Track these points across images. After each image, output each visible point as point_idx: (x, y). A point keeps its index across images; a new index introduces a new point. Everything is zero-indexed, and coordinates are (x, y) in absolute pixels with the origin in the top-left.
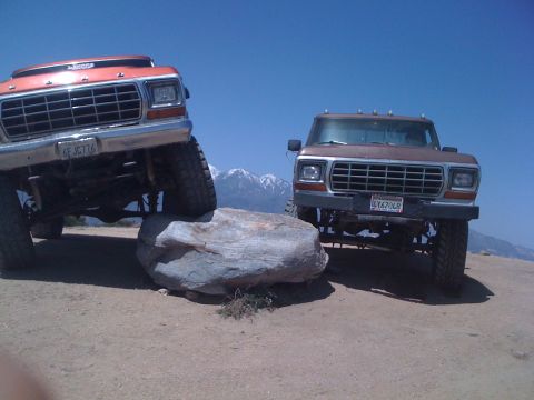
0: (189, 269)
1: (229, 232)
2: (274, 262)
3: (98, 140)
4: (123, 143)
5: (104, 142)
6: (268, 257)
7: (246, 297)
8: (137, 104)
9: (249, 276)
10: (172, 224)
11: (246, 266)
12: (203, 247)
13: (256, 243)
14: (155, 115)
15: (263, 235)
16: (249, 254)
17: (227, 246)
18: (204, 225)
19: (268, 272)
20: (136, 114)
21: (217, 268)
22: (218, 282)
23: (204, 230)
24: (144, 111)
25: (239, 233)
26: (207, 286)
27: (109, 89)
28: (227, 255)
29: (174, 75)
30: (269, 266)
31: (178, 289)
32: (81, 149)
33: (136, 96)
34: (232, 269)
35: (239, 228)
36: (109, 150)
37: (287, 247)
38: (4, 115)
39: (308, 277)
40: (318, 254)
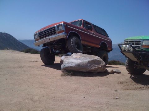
3: (49, 38)
4: (53, 39)
6: (72, 64)
8: (55, 31)
9: (67, 67)
11: (67, 65)
14: (59, 33)
16: (69, 63)
17: (66, 61)
30: (71, 66)
32: (47, 41)
33: (55, 29)
34: (65, 66)
36: (51, 40)
37: (78, 62)
38: (39, 35)
39: (88, 71)
40: (89, 65)
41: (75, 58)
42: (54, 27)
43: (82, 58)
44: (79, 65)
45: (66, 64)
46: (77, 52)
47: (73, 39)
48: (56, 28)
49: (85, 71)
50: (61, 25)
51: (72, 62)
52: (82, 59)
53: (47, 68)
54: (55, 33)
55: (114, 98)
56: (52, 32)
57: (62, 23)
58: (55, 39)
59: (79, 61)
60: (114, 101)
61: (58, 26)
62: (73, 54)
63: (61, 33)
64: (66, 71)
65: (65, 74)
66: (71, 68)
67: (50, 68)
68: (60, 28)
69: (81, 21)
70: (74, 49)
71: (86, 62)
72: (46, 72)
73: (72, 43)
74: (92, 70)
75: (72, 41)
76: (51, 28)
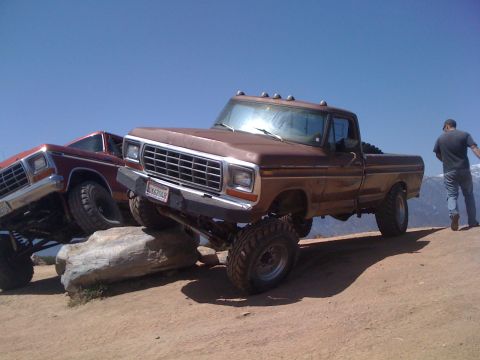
2: (102, 264)
3: (7, 203)
4: (21, 201)
5: (11, 203)
6: (99, 261)
7: (84, 291)
8: (24, 176)
9: (83, 276)
11: (82, 270)
14: (38, 179)
16: (86, 261)
17: (77, 257)
19: (96, 271)
24: (30, 178)
28: (74, 264)
30: (97, 267)
33: (22, 170)
34: (75, 273)
36: (14, 207)
37: (116, 250)
39: (149, 270)
40: (150, 252)
41: (104, 244)
42: (19, 165)
43: (126, 239)
44: (119, 262)
45: (76, 267)
46: (105, 227)
47: (86, 191)
48: (26, 166)
49: (143, 274)
50: (41, 155)
51: (97, 255)
52: (128, 241)
53: (15, 297)
54: (25, 182)
55: (238, 318)
56: (14, 181)
57: (44, 149)
58: (28, 201)
59: (119, 247)
60: (241, 322)
61: (31, 161)
62: (95, 235)
63: (46, 179)
64: (84, 288)
65: (82, 297)
66: (97, 276)
67: (22, 297)
68: (39, 163)
69: (98, 137)
70: (94, 219)
71: (140, 246)
72: (13, 308)
73: (84, 201)
74: (163, 266)
75: (83, 196)
76: (10, 171)
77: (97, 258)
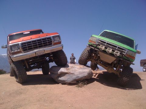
0: (67, 78)
1: (74, 69)
2: (86, 74)
4: (50, 51)
5: (46, 51)
7: (81, 83)
8: (51, 42)
10: (61, 69)
11: (81, 76)
12: (70, 73)
13: (81, 70)
14: (55, 44)
15: (81, 69)
17: (75, 72)
18: (68, 68)
19: (85, 77)
20: (51, 44)
21: (74, 77)
22: (75, 80)
23: (68, 69)
24: (53, 43)
25: (76, 69)
26: (72, 81)
27: (45, 39)
28: (76, 74)
29: (58, 35)
31: (64, 83)
32: (41, 53)
33: (51, 40)
35: (76, 68)
38: (22, 46)
43: (85, 67)
59: (87, 70)
61: (54, 37)
77: (84, 72)
